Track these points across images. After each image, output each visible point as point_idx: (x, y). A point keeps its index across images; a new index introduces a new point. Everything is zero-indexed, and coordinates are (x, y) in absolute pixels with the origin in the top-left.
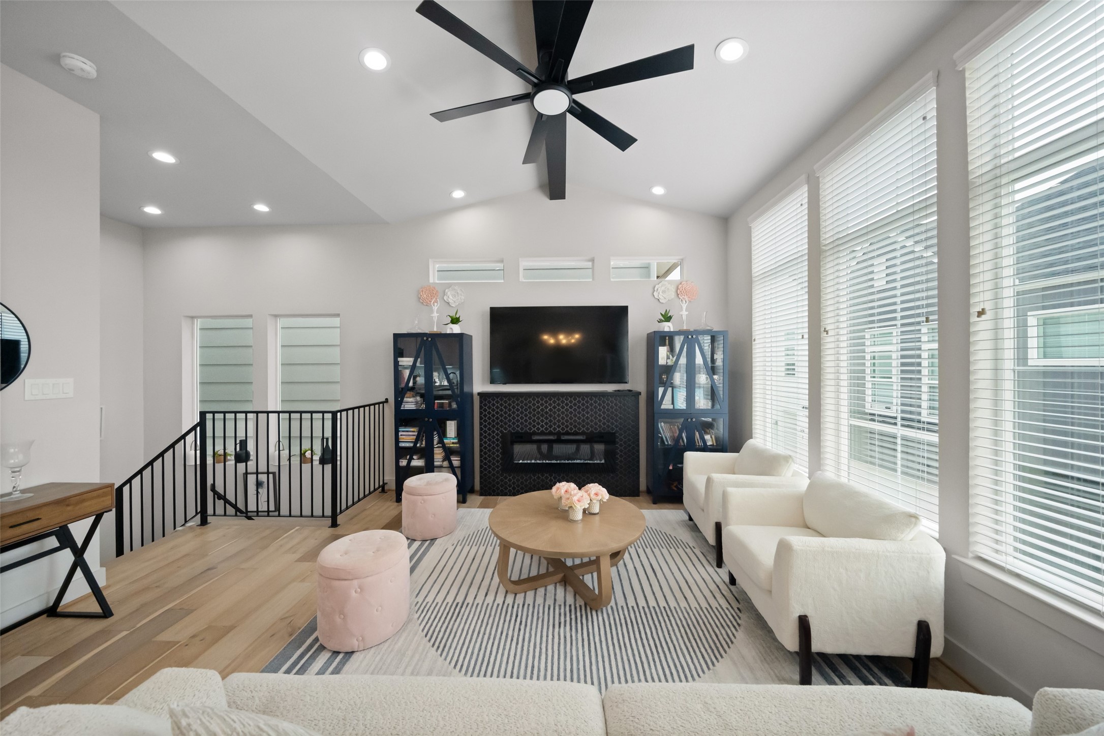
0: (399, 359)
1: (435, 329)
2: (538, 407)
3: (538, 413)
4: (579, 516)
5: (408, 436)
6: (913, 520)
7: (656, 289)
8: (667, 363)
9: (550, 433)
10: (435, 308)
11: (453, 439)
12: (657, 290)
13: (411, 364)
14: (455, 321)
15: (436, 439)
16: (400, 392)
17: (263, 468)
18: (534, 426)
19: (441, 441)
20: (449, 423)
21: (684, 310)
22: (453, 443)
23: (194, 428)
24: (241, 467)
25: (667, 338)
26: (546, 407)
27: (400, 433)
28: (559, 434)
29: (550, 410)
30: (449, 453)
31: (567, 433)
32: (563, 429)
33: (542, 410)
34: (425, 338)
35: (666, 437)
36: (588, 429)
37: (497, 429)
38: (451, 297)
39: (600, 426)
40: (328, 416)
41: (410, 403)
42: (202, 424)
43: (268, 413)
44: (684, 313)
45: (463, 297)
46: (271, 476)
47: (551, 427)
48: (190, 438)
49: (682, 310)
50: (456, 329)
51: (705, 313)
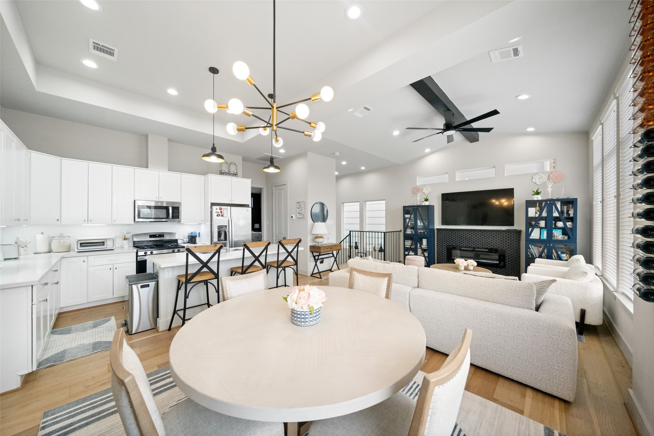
0: (405, 215)
1: (419, 204)
2: (464, 236)
3: (464, 238)
4: (463, 268)
5: (408, 243)
6: (585, 274)
7: (533, 178)
8: (535, 216)
9: (469, 247)
10: (419, 196)
11: (425, 246)
12: (535, 178)
13: (409, 217)
14: (426, 200)
15: (419, 245)
16: (405, 227)
17: (362, 252)
18: (462, 244)
19: (420, 246)
20: (423, 239)
21: (550, 188)
22: (425, 247)
23: (348, 236)
24: (357, 250)
25: (538, 203)
26: (468, 236)
27: (405, 242)
28: (474, 248)
29: (470, 237)
30: (424, 251)
31: (478, 248)
32: (476, 246)
33: (466, 237)
34: (414, 208)
35: (535, 253)
36: (489, 247)
37: (445, 244)
38: (425, 190)
39: (496, 246)
40: (383, 234)
41: (409, 231)
42: (350, 234)
43: (363, 232)
44: (550, 190)
45: (430, 190)
46: (364, 254)
47: (470, 244)
48: (347, 238)
49: (548, 188)
50: (427, 203)
51: (564, 189)
